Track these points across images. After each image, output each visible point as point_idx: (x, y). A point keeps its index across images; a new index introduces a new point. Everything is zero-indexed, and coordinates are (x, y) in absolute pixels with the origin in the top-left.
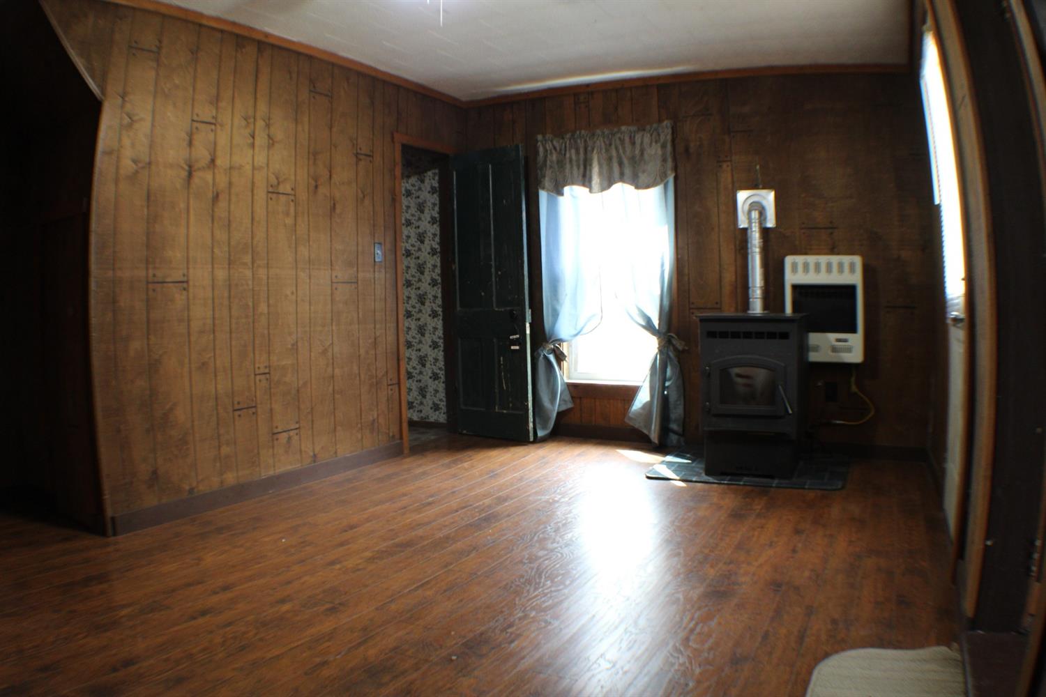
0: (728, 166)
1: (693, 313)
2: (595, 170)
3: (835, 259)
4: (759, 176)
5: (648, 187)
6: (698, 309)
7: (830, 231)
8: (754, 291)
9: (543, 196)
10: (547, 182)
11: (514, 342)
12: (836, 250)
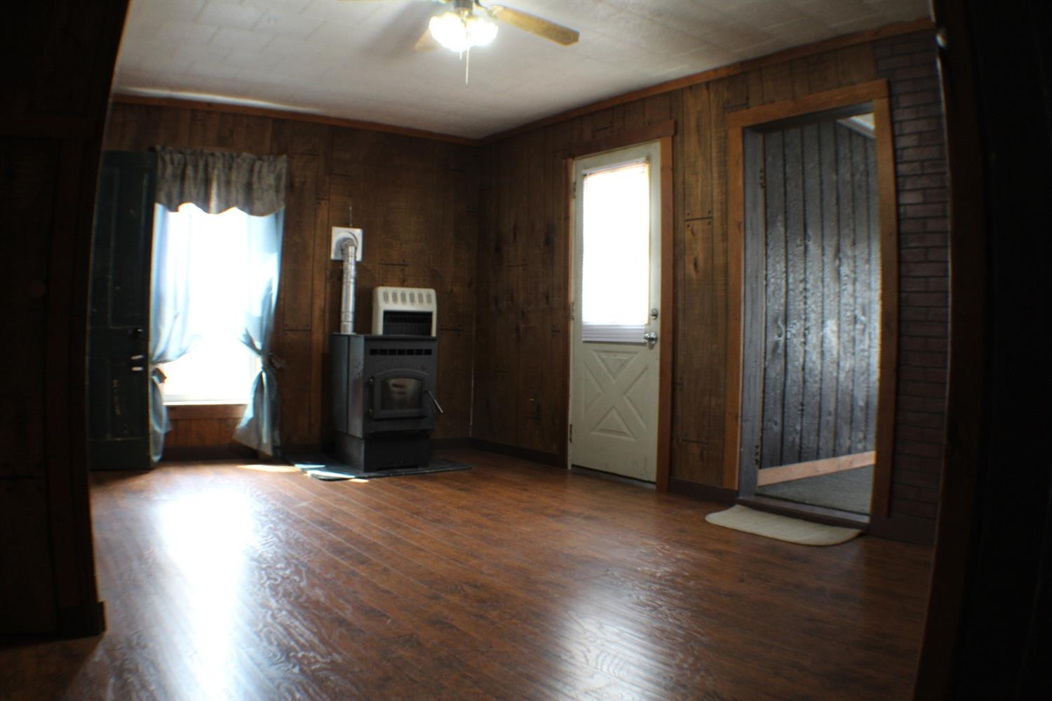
0: (326, 204)
1: (286, 334)
2: (214, 191)
3: (408, 291)
4: (351, 215)
5: (262, 214)
6: (291, 330)
7: (402, 267)
8: (346, 316)
9: (159, 208)
10: (162, 196)
11: (138, 363)
12: (405, 283)
